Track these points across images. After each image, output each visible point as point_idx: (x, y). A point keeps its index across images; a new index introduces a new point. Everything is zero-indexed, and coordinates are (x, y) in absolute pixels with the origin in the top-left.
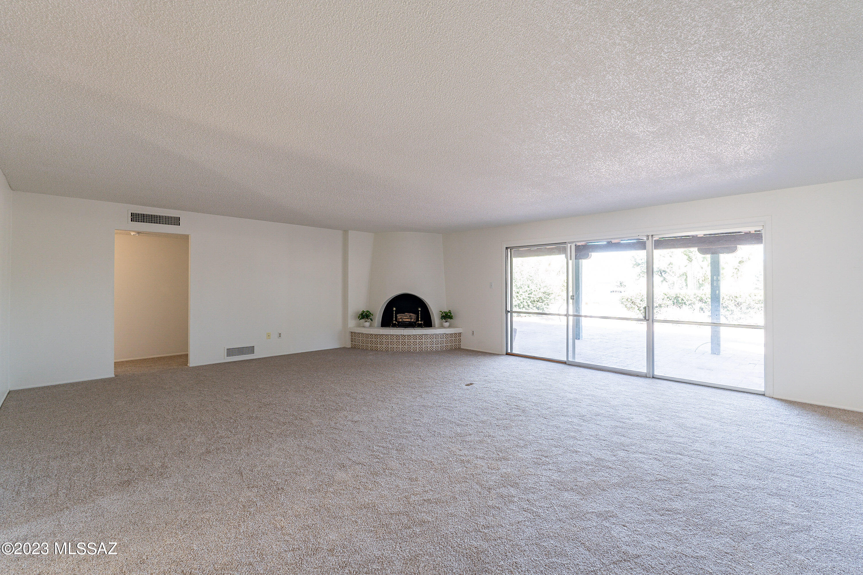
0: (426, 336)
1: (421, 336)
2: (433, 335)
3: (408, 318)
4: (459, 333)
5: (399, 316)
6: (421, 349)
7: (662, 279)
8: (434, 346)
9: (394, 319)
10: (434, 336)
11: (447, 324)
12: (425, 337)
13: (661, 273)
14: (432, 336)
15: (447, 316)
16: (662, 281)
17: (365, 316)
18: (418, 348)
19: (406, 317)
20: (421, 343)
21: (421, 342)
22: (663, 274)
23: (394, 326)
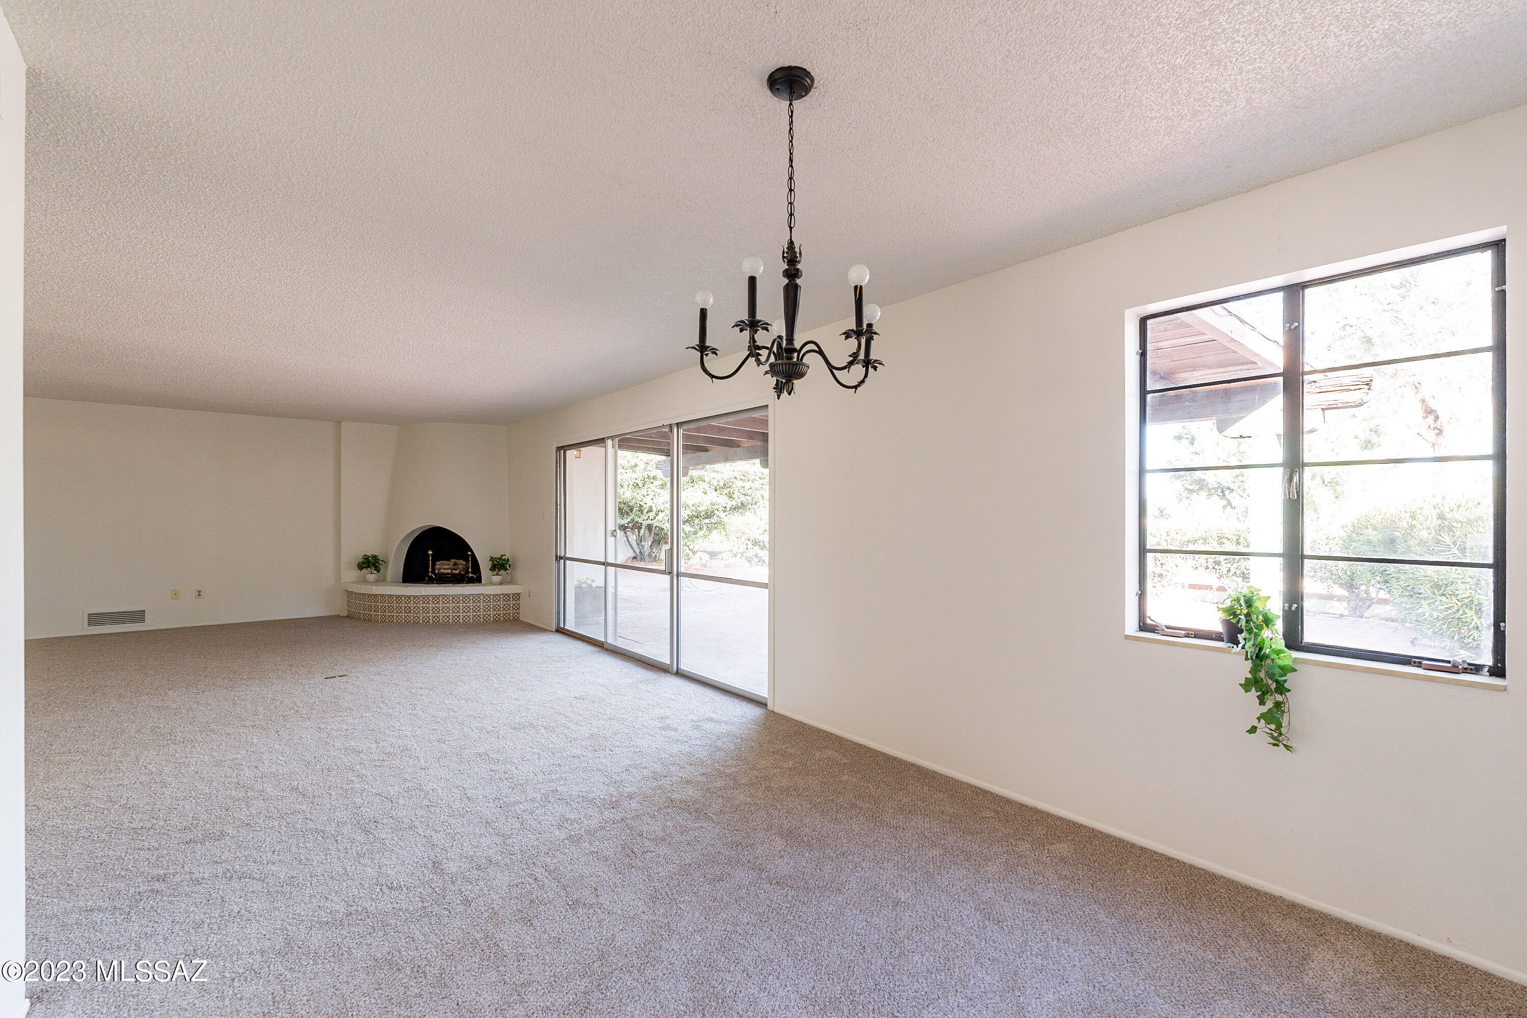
0: (446, 598)
1: (436, 597)
2: (458, 596)
3: (449, 569)
4: (514, 595)
5: (438, 565)
6: (436, 619)
7: (1224, 502)
8: (461, 614)
9: (430, 570)
10: (461, 599)
11: (496, 579)
12: (444, 600)
13: (1223, 492)
14: (456, 598)
15: (499, 565)
16: (1224, 507)
17: (370, 563)
18: (431, 618)
19: (448, 567)
20: (436, 610)
21: (436, 608)
22: (1227, 492)
23: (431, 581)
